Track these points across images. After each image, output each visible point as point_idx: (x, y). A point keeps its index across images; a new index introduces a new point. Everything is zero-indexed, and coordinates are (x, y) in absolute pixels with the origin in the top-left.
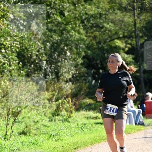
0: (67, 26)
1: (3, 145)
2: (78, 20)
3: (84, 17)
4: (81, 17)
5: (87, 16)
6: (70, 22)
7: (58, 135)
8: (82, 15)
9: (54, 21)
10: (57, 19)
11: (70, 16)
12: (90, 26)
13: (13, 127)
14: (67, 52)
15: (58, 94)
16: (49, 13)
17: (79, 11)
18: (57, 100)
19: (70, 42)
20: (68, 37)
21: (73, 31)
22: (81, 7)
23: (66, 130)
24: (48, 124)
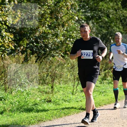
0: (111, 24)
1: (71, 98)
2: (118, 20)
3: (122, 18)
4: (120, 18)
5: (124, 17)
6: (113, 21)
7: (105, 92)
8: (121, 17)
9: (103, 21)
10: (105, 20)
11: (114, 17)
12: (126, 24)
13: (78, 87)
14: (111, 40)
15: (106, 66)
16: (100, 16)
17: (119, 14)
18: (105, 70)
19: (113, 34)
20: (112, 31)
21: (115, 27)
22: (121, 12)
23: (110, 89)
24: (99, 85)
